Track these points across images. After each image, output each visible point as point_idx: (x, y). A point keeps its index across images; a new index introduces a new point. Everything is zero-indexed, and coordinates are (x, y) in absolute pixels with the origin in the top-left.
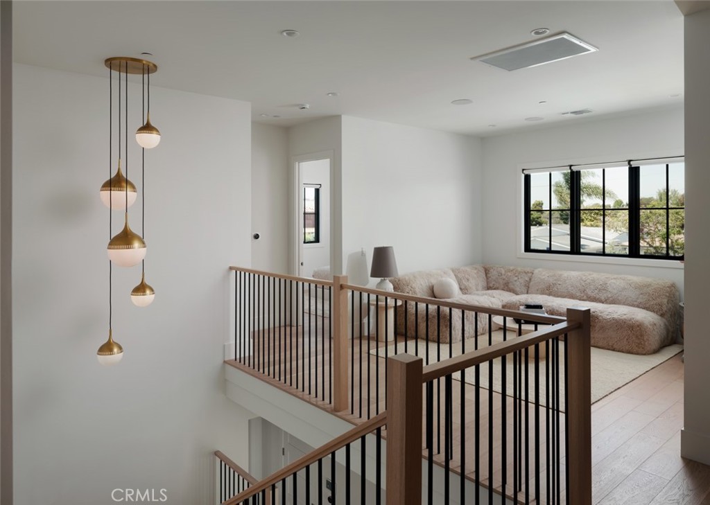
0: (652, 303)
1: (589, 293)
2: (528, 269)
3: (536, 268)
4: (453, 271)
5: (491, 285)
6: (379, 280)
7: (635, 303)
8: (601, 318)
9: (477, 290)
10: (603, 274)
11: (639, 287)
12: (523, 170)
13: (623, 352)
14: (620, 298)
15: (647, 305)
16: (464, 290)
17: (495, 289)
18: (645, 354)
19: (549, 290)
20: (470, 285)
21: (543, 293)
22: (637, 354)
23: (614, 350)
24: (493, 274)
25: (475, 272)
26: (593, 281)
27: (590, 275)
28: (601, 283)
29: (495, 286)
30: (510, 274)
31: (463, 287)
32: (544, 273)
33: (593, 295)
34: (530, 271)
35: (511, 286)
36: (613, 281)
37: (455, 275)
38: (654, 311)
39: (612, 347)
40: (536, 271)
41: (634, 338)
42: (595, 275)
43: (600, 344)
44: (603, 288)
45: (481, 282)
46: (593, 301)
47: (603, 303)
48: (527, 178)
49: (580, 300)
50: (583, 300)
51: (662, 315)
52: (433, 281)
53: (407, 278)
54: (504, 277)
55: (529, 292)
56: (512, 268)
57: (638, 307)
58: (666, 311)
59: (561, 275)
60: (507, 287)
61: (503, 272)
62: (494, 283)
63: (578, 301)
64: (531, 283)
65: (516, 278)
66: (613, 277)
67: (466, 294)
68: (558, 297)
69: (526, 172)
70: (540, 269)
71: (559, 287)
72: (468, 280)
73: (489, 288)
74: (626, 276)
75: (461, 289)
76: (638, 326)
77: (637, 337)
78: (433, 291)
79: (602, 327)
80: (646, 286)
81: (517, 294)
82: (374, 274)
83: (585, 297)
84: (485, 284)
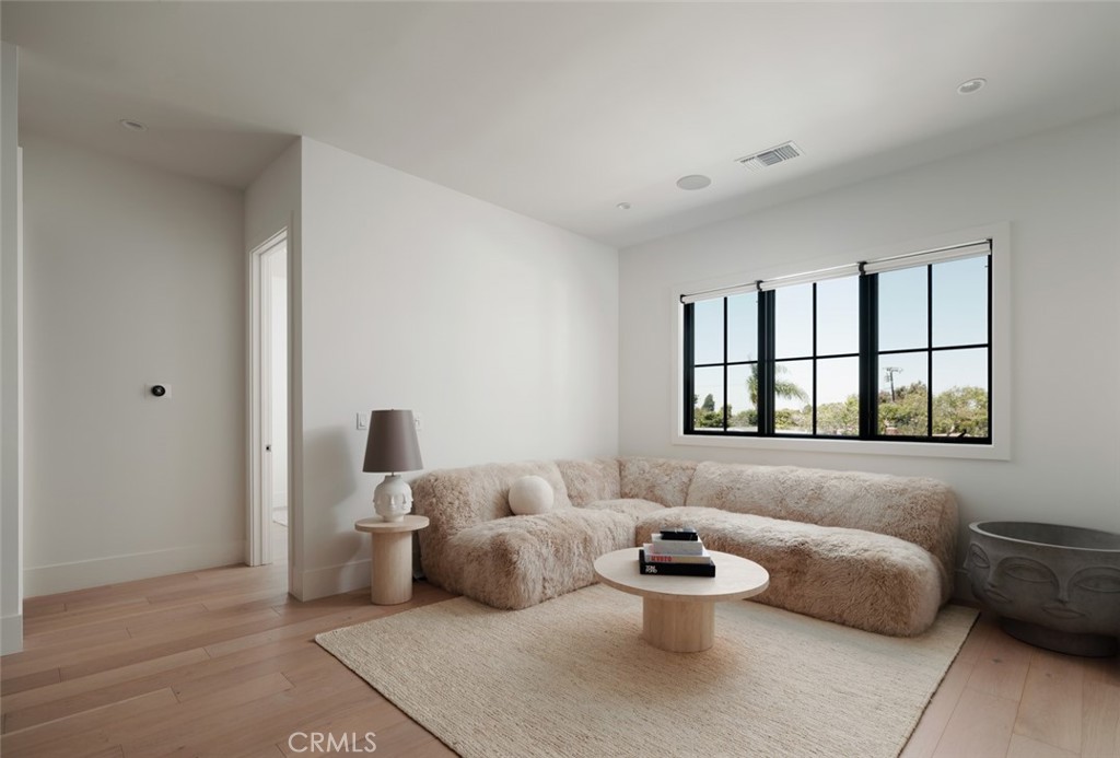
0: (911, 525)
1: (791, 503)
2: (688, 464)
3: (700, 461)
4: (559, 465)
5: (627, 491)
6: (380, 477)
7: (877, 524)
8: (817, 557)
9: (601, 499)
10: (814, 470)
11: (882, 494)
12: (682, 296)
13: (863, 629)
14: (848, 515)
15: (902, 530)
16: (577, 499)
17: (632, 497)
18: (909, 636)
19: (723, 499)
20: (588, 490)
21: (709, 505)
22: (893, 635)
23: (843, 624)
24: (632, 470)
25: (600, 467)
26: (799, 483)
27: (792, 471)
28: (813, 486)
29: (632, 493)
30: (657, 471)
31: (574, 493)
32: (712, 469)
33: (799, 508)
34: (689, 466)
35: (658, 492)
36: (834, 482)
37: (562, 473)
38: (914, 541)
39: (840, 616)
40: (701, 466)
41: (887, 602)
42: (802, 473)
43: (815, 610)
44: (817, 494)
45: (611, 486)
46: (798, 520)
47: (816, 523)
48: (689, 310)
49: (775, 517)
50: (779, 518)
51: (931, 550)
52: (511, 481)
53: (454, 475)
54: (647, 476)
55: (688, 502)
56: (661, 461)
57: (884, 531)
58: (938, 541)
59: (742, 471)
60: (653, 495)
61: (647, 469)
62: (632, 486)
63: (771, 519)
64: (691, 488)
65: (667, 479)
66: (833, 476)
67: (579, 505)
68: (735, 511)
69: (687, 300)
70: (706, 463)
71: (738, 493)
72: (585, 481)
73: (623, 495)
74: (856, 474)
75: (570, 496)
76: (895, 576)
77: (893, 599)
78: (507, 503)
79: (820, 576)
80: (896, 492)
81: (667, 506)
82: (371, 466)
83: (783, 513)
84: (616, 488)
